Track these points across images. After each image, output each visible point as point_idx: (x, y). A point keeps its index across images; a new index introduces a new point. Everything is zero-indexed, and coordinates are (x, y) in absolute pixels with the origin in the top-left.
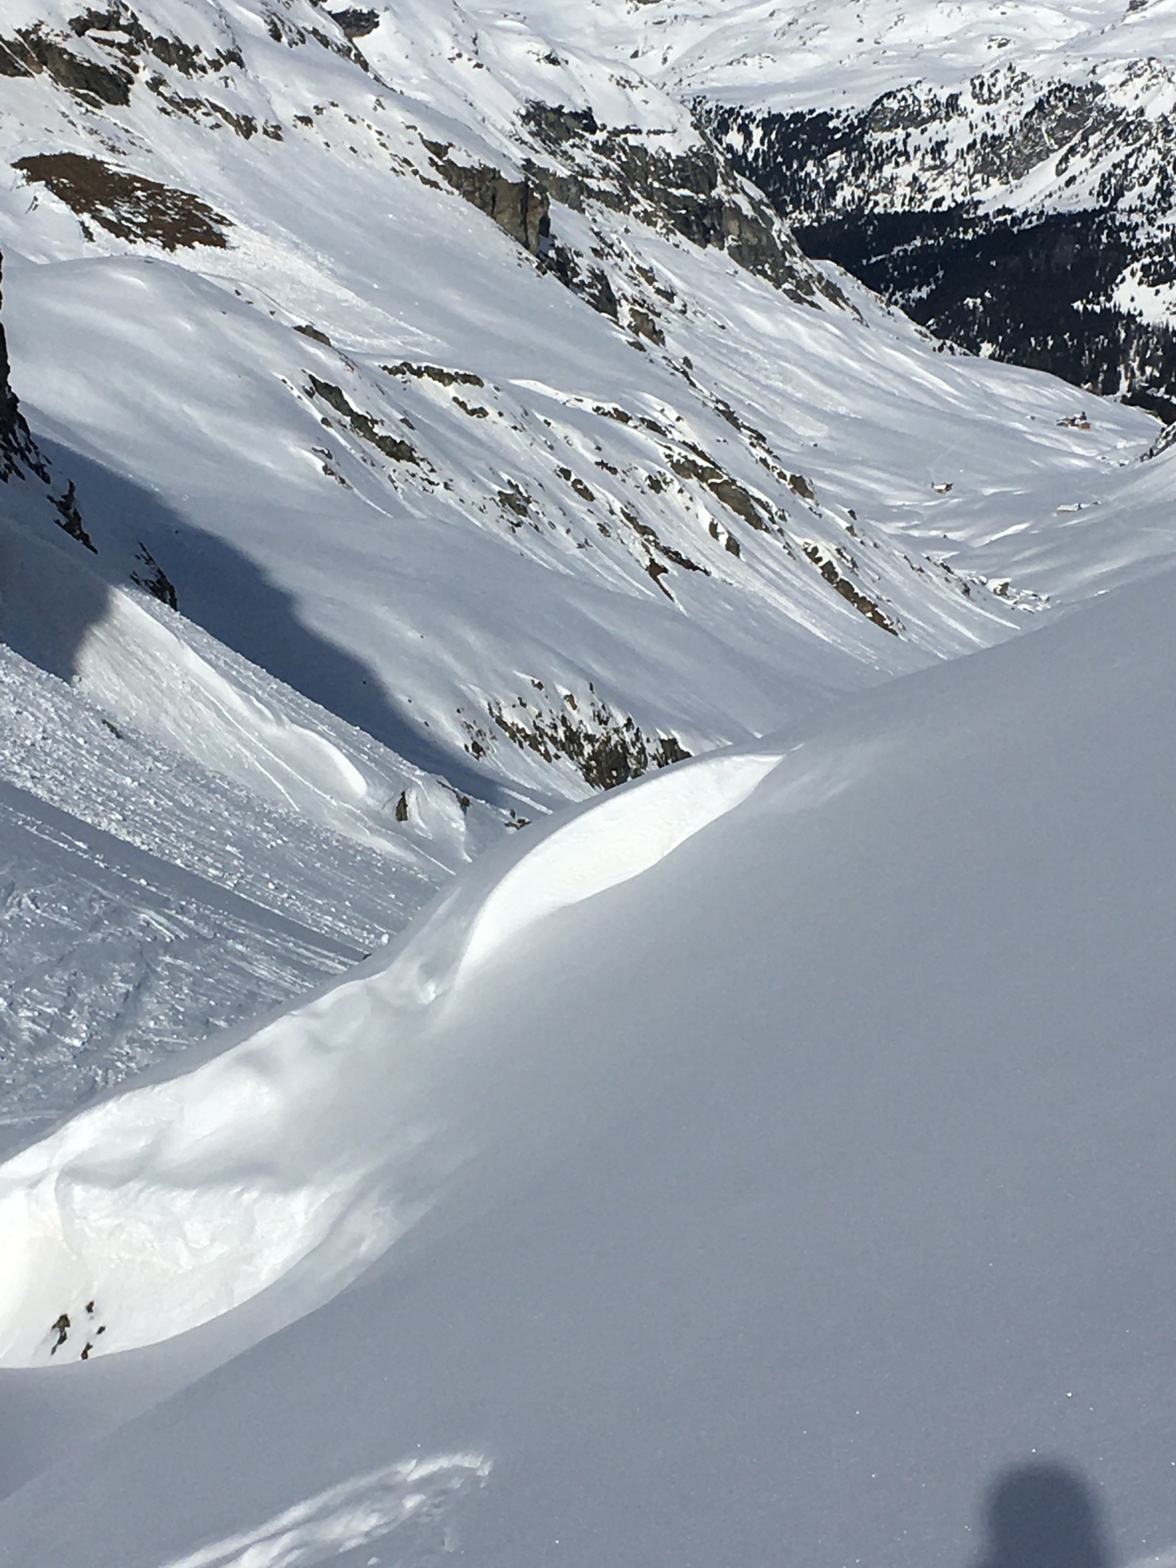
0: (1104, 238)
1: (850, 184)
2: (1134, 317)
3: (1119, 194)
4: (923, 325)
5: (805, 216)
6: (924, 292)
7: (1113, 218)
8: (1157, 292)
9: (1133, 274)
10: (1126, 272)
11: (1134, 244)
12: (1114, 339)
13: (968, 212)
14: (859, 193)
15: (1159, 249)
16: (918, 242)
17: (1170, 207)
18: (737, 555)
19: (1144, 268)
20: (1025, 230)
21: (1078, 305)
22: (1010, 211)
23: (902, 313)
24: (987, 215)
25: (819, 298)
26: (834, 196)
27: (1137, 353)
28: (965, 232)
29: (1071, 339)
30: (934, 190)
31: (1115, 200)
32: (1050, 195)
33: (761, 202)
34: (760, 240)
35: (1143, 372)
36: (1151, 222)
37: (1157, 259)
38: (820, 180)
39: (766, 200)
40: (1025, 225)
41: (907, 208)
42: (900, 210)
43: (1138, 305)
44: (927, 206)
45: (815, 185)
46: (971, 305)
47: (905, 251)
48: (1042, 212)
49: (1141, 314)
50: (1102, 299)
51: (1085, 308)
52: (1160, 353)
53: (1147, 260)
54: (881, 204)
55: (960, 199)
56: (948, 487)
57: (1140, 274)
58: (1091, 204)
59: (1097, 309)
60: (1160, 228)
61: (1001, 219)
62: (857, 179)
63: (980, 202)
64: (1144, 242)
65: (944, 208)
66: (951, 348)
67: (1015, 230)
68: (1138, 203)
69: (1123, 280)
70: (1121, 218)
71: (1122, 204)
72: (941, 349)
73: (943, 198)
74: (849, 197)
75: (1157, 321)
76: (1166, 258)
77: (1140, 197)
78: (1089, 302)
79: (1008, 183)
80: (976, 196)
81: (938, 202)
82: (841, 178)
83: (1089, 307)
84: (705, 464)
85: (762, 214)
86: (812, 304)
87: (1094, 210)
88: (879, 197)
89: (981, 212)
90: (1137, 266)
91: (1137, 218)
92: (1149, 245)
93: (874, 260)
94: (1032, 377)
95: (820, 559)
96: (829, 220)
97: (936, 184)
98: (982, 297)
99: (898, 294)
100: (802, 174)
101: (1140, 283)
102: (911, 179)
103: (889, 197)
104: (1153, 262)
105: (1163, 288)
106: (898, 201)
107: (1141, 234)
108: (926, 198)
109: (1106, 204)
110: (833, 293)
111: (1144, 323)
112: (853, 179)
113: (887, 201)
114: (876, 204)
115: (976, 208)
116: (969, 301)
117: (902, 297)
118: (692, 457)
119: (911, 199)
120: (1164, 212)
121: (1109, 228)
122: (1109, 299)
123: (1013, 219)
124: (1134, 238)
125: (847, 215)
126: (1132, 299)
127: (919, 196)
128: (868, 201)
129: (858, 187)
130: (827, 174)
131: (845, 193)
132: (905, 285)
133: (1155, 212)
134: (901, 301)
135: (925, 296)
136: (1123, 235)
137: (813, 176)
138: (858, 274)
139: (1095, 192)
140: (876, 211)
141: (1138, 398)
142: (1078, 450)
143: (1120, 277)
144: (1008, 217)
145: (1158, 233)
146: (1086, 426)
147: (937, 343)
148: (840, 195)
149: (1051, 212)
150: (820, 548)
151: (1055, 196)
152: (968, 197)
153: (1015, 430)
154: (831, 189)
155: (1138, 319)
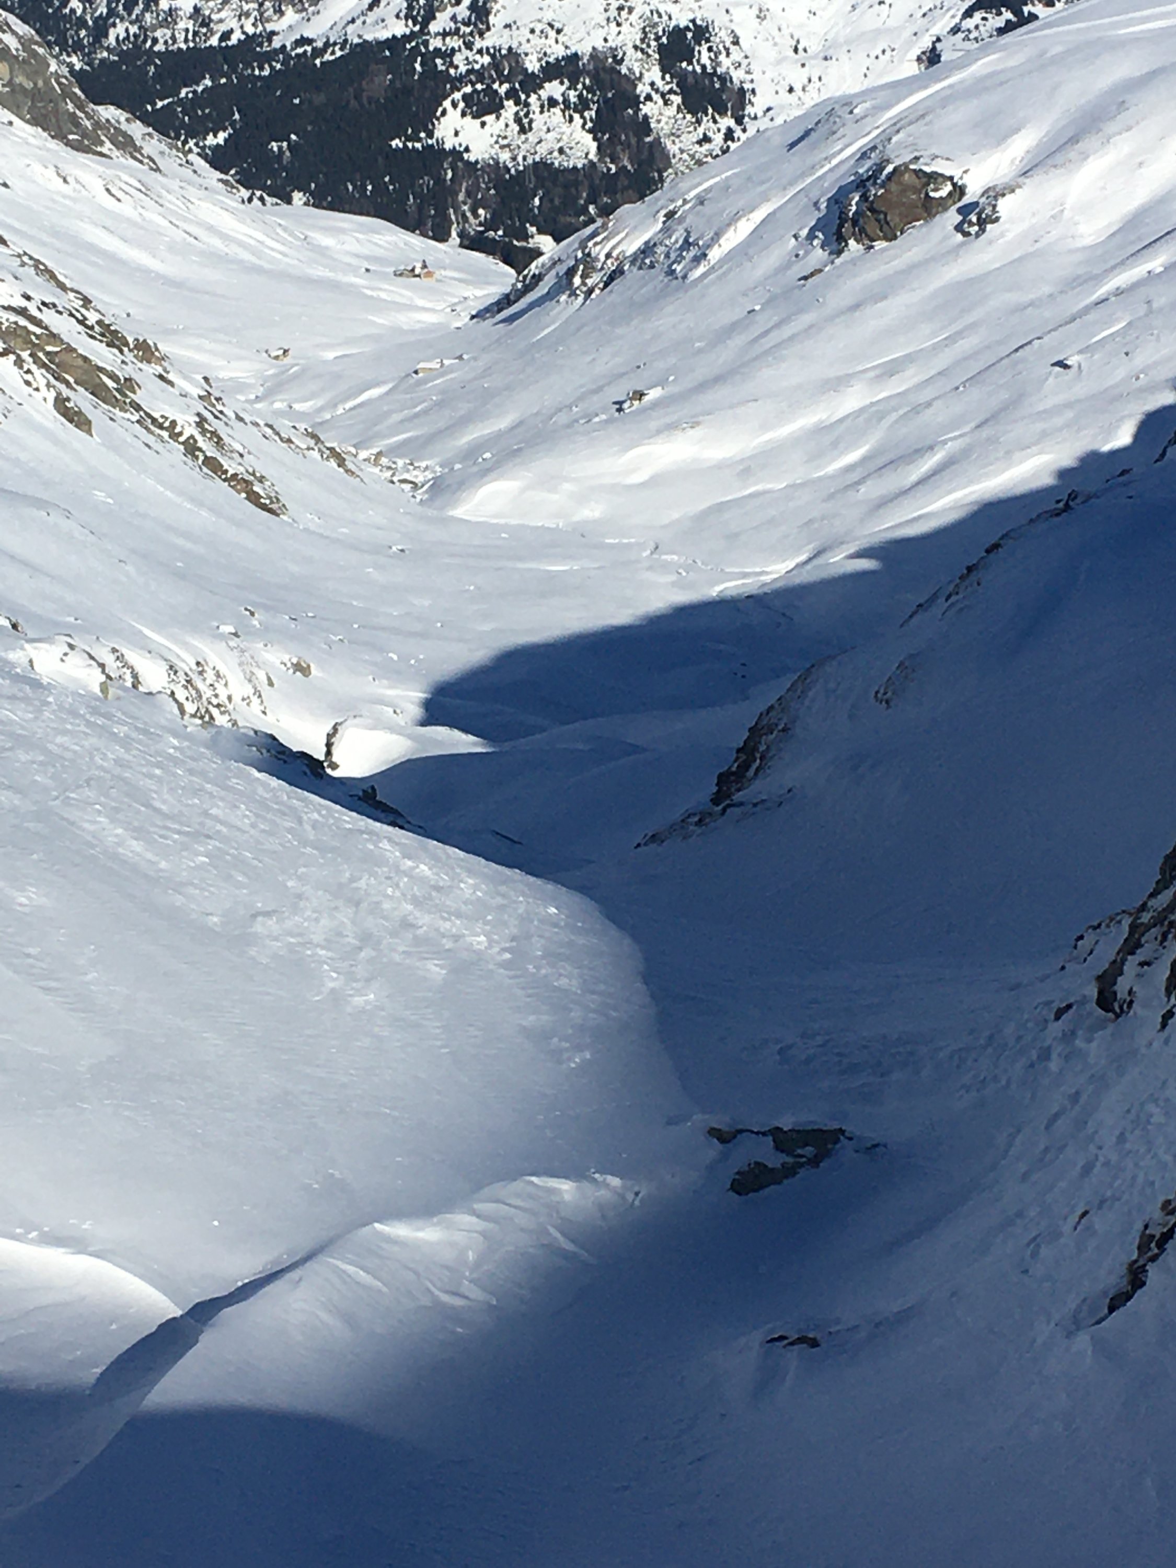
0: (418, 67)
1: (122, 19)
2: (460, 153)
3: (430, 16)
4: (226, 173)
5: (74, 59)
6: (222, 137)
7: (426, 43)
8: (483, 124)
9: (454, 105)
10: (447, 104)
11: (452, 71)
12: (440, 180)
13: (261, 45)
14: (134, 29)
15: (480, 75)
16: (208, 82)
17: (488, 29)
18: (89, 432)
19: (465, 97)
20: (329, 62)
21: (396, 143)
22: (309, 41)
23: (202, 162)
24: (284, 46)
25: (107, 147)
26: (106, 36)
27: (469, 194)
28: (261, 68)
29: (392, 182)
30: (221, 21)
31: (425, 24)
32: (353, 21)
33: (32, 41)
34: (35, 84)
35: (476, 216)
36: (469, 46)
37: (479, 87)
38: (88, 17)
39: (37, 38)
40: (328, 57)
41: (191, 45)
42: (183, 46)
43: (463, 140)
44: (214, 41)
45: (81, 22)
46: (275, 149)
47: (195, 92)
48: (346, 41)
49: (467, 150)
50: (423, 135)
51: (405, 146)
52: (492, 192)
53: (468, 89)
54: (161, 41)
55: (250, 30)
56: (285, 351)
57: (462, 105)
58: (400, 29)
59: (418, 145)
60: (480, 52)
61: (300, 50)
62: (130, 14)
63: (273, 33)
64: (463, 69)
65: (234, 40)
66: (261, 199)
67: (318, 62)
68: (453, 25)
69: (444, 113)
70: (435, 43)
71: (434, 27)
72: (250, 200)
73: (231, 31)
74: (123, 35)
75: (487, 156)
76: (489, 87)
77: (454, 18)
78: (409, 139)
79: (305, 10)
80: (270, 27)
81: (226, 36)
82: (112, 12)
83: (410, 145)
84: (38, 331)
85: (35, 54)
86: (101, 154)
87: (404, 36)
88: (158, 34)
89: (277, 43)
90: (457, 96)
91: (454, 42)
92: (469, 72)
93: (160, 104)
94: (361, 225)
95: (180, 434)
96: (103, 61)
97: (223, 15)
98: (288, 140)
99: (191, 143)
100: (67, 11)
101: (464, 114)
102: (192, 10)
103: (169, 33)
104: (475, 91)
105: (490, 119)
106: (181, 37)
107: (458, 59)
108: (212, 34)
109: (417, 28)
110: (126, 144)
111: (473, 159)
112: (125, 14)
113: (167, 37)
114: (155, 41)
115: (270, 41)
116: (274, 146)
117: (197, 145)
118: (23, 322)
119: (195, 34)
120: (481, 34)
121: (422, 55)
122: (430, 135)
123: (314, 49)
124: (451, 64)
125: (121, 54)
126: (456, 134)
127: (204, 30)
128: (146, 37)
129: (131, 23)
130: (96, 10)
131: (118, 31)
132: (197, 131)
133: (471, 34)
134: (196, 150)
135: (222, 143)
136: (439, 61)
137: (79, 12)
138: (145, 119)
139: (402, 15)
140: (156, 49)
141: (472, 243)
142: (421, 303)
143: (440, 109)
144: (309, 49)
145: (478, 57)
146: (429, 274)
147: (245, 193)
148: (112, 33)
149: (356, 40)
150: (180, 423)
151: (359, 22)
152: (260, 28)
153: (352, 285)
154: (101, 28)
155: (466, 156)
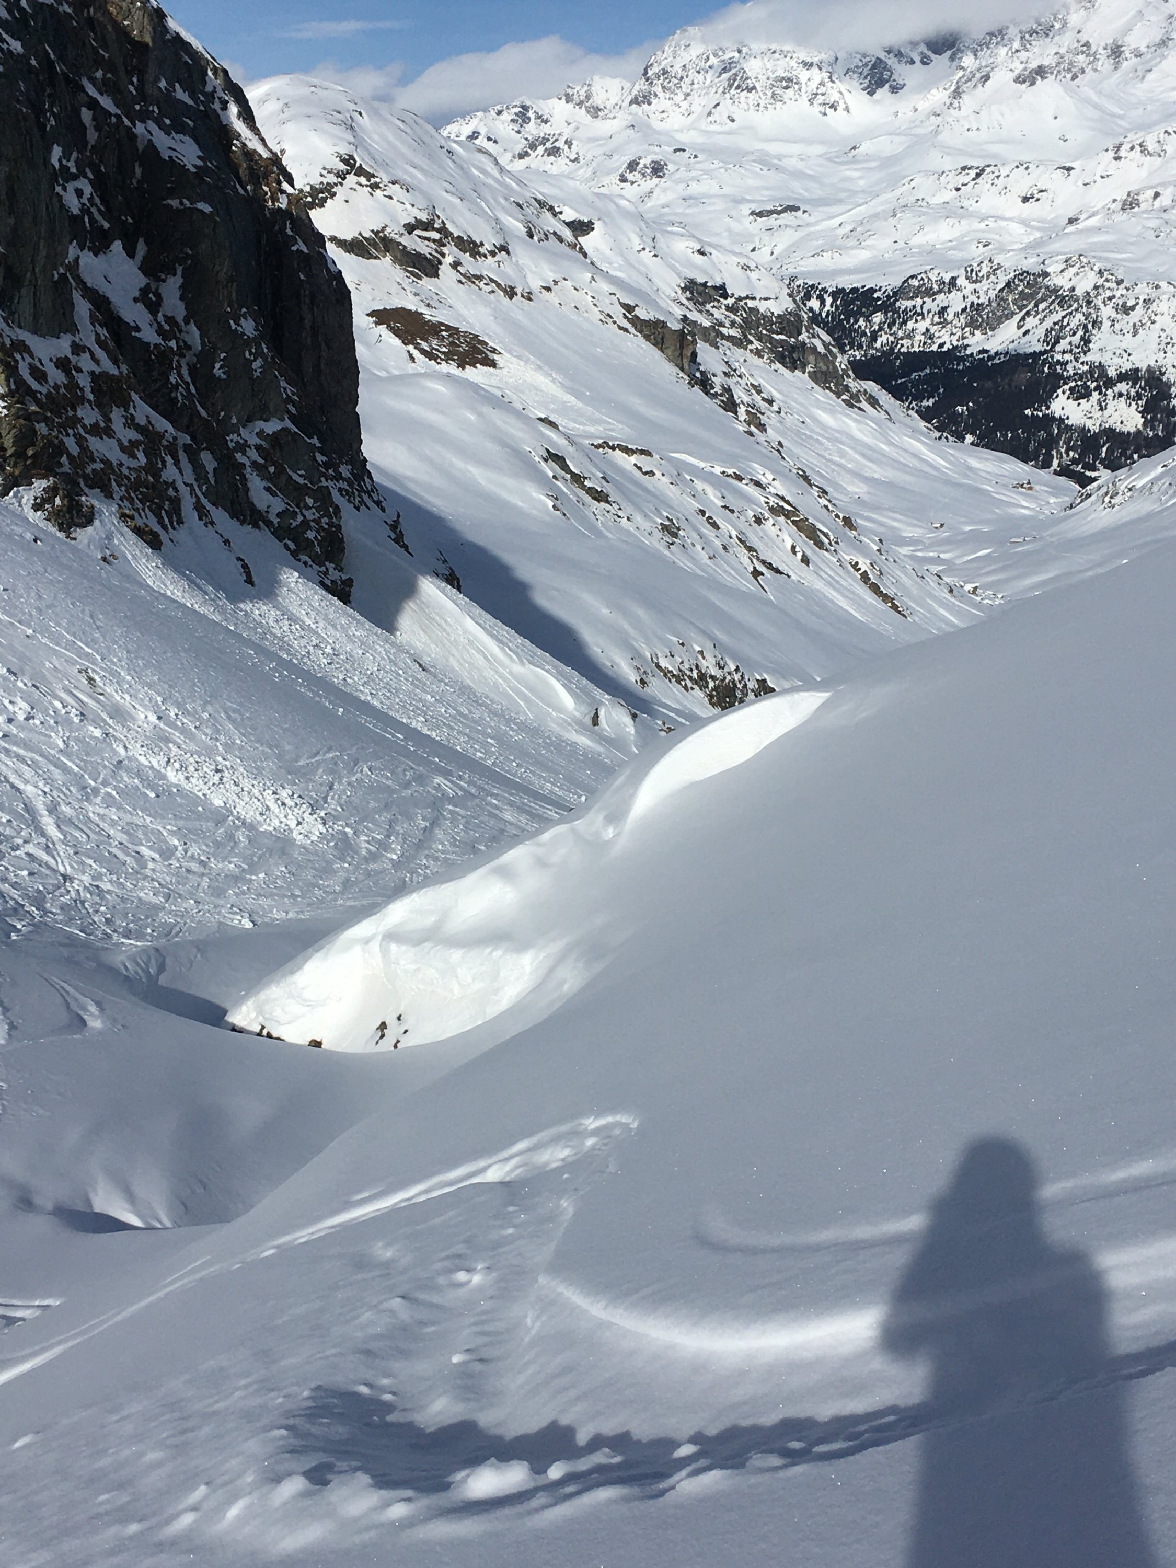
0: (1046, 369)
1: (886, 333)
2: (1063, 420)
3: (1057, 342)
4: (929, 423)
5: (857, 353)
6: (931, 402)
7: (1052, 357)
8: (1079, 404)
9: (1064, 393)
10: (1060, 391)
11: (1065, 373)
12: (1050, 434)
13: (960, 352)
14: (891, 339)
15: (1081, 377)
16: (928, 371)
17: (1089, 350)
18: (808, 565)
19: (1071, 389)
20: (996, 364)
21: (1028, 412)
22: (987, 351)
23: (916, 415)
24: (972, 354)
25: (864, 405)
26: (876, 340)
27: (1065, 443)
28: (958, 365)
29: (1023, 433)
30: (939, 337)
31: (1054, 346)
32: (1013, 342)
33: (830, 344)
34: (828, 368)
35: (1068, 455)
36: (1076, 360)
37: (1079, 383)
38: (867, 331)
39: (833, 343)
40: (997, 361)
41: (921, 349)
42: (917, 350)
43: (1066, 412)
44: (934, 348)
45: (864, 334)
46: (960, 411)
47: (920, 376)
48: (1007, 353)
49: (1068, 418)
50: (1044, 408)
51: (1033, 414)
52: (1079, 443)
53: (1073, 384)
54: (906, 346)
55: (955, 343)
56: (942, 525)
57: (1068, 392)
58: (1039, 348)
59: (1040, 414)
60: (1082, 363)
61: (981, 356)
62: (891, 329)
63: (968, 345)
64: (1071, 372)
65: (945, 349)
66: (947, 438)
67: (990, 364)
68: (1069, 347)
69: (1057, 396)
70: (1058, 357)
71: (1058, 348)
72: (940, 438)
73: (945, 343)
74: (885, 341)
75: (1078, 423)
76: (1085, 383)
77: (1070, 343)
78: (1035, 410)
79: (986, 333)
80: (966, 342)
81: (941, 345)
82: (881, 329)
83: (1035, 413)
84: (790, 508)
85: (830, 352)
86: (860, 409)
87: (1040, 352)
88: (904, 342)
89: (968, 352)
90: (1066, 387)
91: (1067, 357)
92: (1075, 374)
93: (899, 381)
94: (999, 457)
95: (860, 569)
96: (872, 355)
97: (941, 334)
98: (967, 405)
99: (914, 403)
100: (856, 326)
101: (1068, 398)
102: (924, 330)
103: (910, 342)
104: (1077, 385)
105: (1082, 401)
106: (916, 345)
107: (1070, 367)
108: (934, 343)
109: (1048, 348)
110: (874, 402)
111: (1070, 423)
112: (888, 330)
113: (909, 344)
114: (902, 346)
115: (966, 350)
116: (959, 409)
117: (917, 405)
118: (782, 503)
119: (925, 343)
120: (1085, 353)
121: (1049, 363)
122: (1048, 408)
123: (989, 356)
124: (1065, 369)
125: (883, 352)
126: (1063, 409)
127: (929, 341)
128: (898, 343)
129: (891, 335)
130: (872, 327)
131: (883, 339)
132: (919, 397)
133: (1079, 353)
134: (916, 408)
135: (931, 404)
136: (1058, 367)
137: (863, 328)
138: (890, 390)
139: (1041, 340)
140: (902, 350)
141: (1064, 472)
142: (1025, 504)
143: (1055, 395)
144: (986, 355)
145: (1081, 366)
146: (1030, 488)
147: (938, 434)
148: (879, 340)
149: (1013, 353)
150: (860, 563)
151: (1016, 342)
152: (961, 342)
153: (987, 491)
154: (874, 337)
155: (1066, 421)
